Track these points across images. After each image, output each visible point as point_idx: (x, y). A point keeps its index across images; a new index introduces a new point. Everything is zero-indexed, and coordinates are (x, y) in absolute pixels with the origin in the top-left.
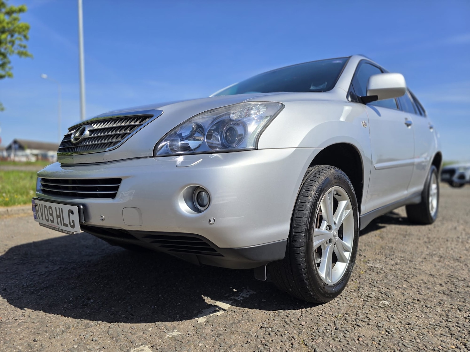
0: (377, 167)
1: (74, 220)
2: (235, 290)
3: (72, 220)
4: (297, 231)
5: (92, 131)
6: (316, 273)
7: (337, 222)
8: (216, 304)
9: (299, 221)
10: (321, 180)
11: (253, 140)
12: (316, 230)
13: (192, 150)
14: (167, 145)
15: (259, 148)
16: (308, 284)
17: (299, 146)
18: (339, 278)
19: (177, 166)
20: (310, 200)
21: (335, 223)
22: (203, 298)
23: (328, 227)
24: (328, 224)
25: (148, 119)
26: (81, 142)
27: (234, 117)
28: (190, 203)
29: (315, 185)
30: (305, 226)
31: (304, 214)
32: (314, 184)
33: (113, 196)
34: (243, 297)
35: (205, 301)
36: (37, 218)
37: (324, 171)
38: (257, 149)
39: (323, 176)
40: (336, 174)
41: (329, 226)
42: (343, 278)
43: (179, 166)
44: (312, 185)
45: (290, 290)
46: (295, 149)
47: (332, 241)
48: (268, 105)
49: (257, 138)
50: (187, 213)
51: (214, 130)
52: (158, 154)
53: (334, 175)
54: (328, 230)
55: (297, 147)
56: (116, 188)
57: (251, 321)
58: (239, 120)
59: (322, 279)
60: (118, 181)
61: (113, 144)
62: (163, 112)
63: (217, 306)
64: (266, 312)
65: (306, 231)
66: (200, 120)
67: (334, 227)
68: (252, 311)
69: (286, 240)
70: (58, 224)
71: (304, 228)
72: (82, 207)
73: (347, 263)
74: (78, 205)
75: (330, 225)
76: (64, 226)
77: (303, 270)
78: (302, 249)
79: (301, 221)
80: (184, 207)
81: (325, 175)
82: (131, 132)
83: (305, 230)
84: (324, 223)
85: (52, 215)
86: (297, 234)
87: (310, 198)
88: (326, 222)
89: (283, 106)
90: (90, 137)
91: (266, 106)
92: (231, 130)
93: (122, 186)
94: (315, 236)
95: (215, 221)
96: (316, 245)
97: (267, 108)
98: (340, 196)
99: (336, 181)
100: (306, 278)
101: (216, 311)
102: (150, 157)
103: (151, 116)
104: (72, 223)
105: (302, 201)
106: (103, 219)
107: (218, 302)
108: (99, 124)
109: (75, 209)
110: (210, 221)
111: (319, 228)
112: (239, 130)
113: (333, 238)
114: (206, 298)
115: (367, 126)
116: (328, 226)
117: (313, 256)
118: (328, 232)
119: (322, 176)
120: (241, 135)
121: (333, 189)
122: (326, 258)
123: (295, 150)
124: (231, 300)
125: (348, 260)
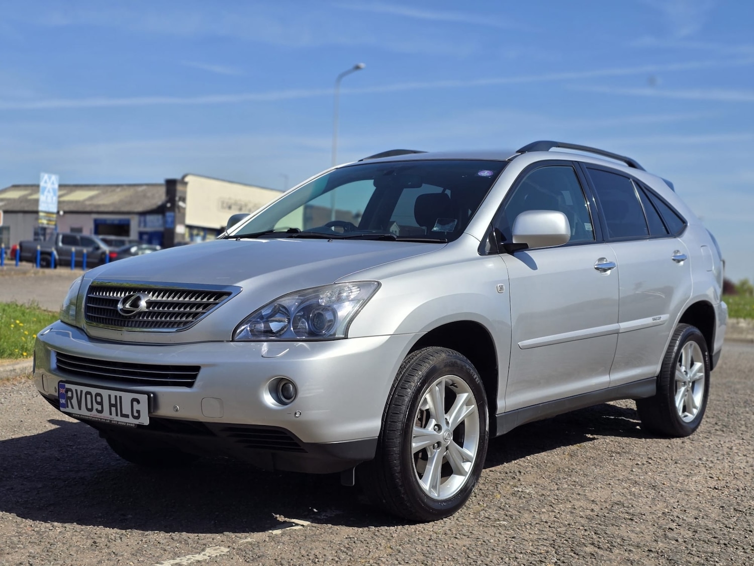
0: (522, 346)
1: (139, 411)
2: (315, 510)
3: (137, 410)
4: (391, 429)
5: (150, 304)
6: (414, 480)
7: (450, 422)
8: (292, 521)
9: (394, 418)
10: (425, 368)
11: (343, 328)
12: (416, 429)
13: (273, 333)
14: (247, 330)
15: (349, 337)
16: (403, 491)
17: (394, 332)
18: (452, 494)
19: (262, 356)
20: (409, 392)
21: (448, 423)
22: (274, 516)
23: (436, 427)
24: (436, 423)
25: (225, 297)
26: (134, 316)
27: (323, 302)
28: (274, 395)
29: (417, 375)
30: (401, 423)
31: (401, 409)
32: (416, 373)
33: (190, 385)
34: (327, 516)
35: (278, 519)
36: (68, 407)
37: (431, 358)
38: (347, 338)
39: (429, 363)
40: (448, 361)
41: (439, 427)
42: (458, 494)
43: (265, 356)
44: (413, 374)
45: (384, 501)
46: (390, 336)
47: (442, 445)
48: (361, 285)
49: (348, 325)
50: (273, 406)
51: (301, 316)
52: (236, 338)
53: (445, 361)
54: (437, 430)
55: (392, 334)
56: (195, 377)
57: (335, 534)
58: (329, 306)
59: (425, 491)
60: (197, 368)
61: (182, 324)
62: (242, 289)
63: (294, 523)
64: (354, 528)
65: (402, 430)
66: (286, 302)
67: (444, 427)
68: (336, 527)
69: (377, 437)
70: (111, 414)
71: (399, 425)
72: (152, 395)
73: (465, 476)
74: (148, 393)
75: (439, 424)
76: (121, 416)
77: (397, 474)
78: (396, 449)
79: (396, 418)
80: (269, 400)
81: (431, 362)
82: (204, 311)
83: (400, 428)
84: (432, 421)
85: (101, 403)
86: (391, 432)
87: (409, 390)
88: (434, 420)
89: (379, 285)
90: (147, 310)
91: (359, 288)
92: (320, 316)
93: (201, 375)
94: (414, 437)
95: (300, 414)
96: (415, 448)
97: (360, 290)
98: (456, 387)
99: (447, 369)
100: (400, 484)
101: (292, 526)
102: (228, 341)
103: (229, 294)
104: (137, 413)
105: (400, 394)
106: (177, 410)
107: (295, 520)
108: (156, 294)
109: (144, 399)
110: (296, 414)
111: (425, 427)
112: (328, 316)
113: (443, 442)
114: (278, 516)
115: (504, 290)
116: (436, 425)
117: (410, 459)
118: (435, 433)
119: (427, 364)
120: (330, 321)
121: (445, 379)
122: (431, 466)
123: (390, 338)
124: (311, 518)
125: (467, 473)
